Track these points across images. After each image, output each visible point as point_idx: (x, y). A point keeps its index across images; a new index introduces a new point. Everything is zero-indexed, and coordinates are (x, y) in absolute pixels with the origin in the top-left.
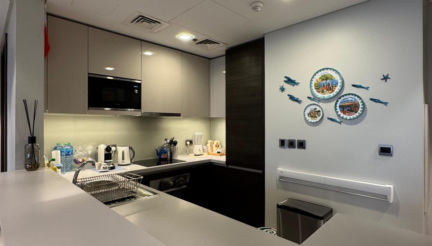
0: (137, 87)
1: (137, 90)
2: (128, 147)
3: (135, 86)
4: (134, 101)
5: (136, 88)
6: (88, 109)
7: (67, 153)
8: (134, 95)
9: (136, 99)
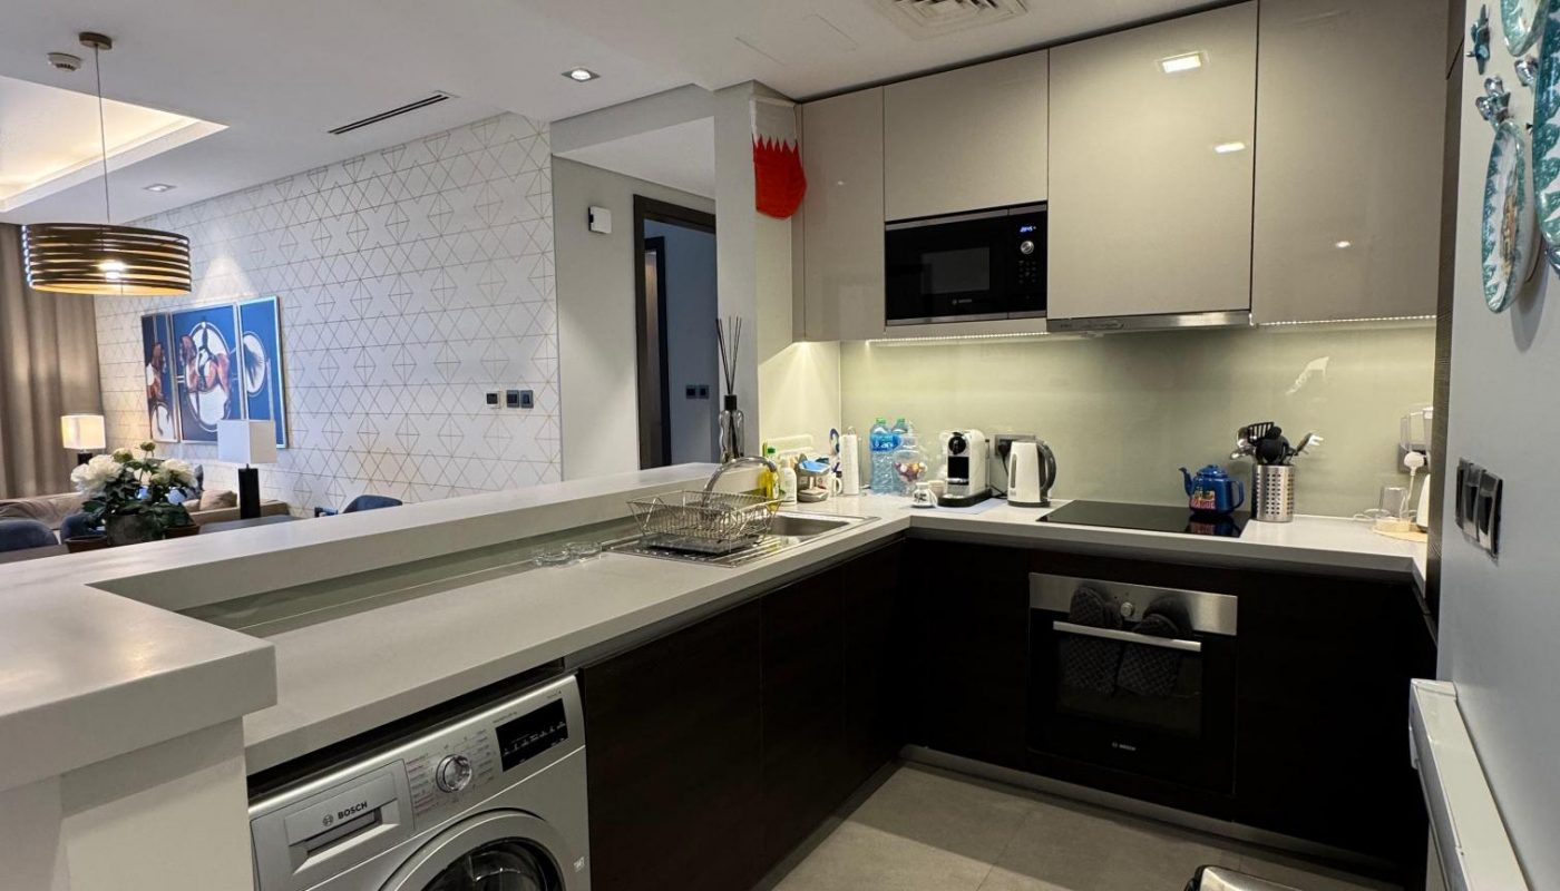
0: (1030, 228)
1: (1030, 244)
2: (1034, 445)
3: (1024, 229)
4: (1021, 282)
5: (1028, 236)
6: (886, 325)
7: (877, 445)
8: (1021, 262)
9: (1028, 274)
